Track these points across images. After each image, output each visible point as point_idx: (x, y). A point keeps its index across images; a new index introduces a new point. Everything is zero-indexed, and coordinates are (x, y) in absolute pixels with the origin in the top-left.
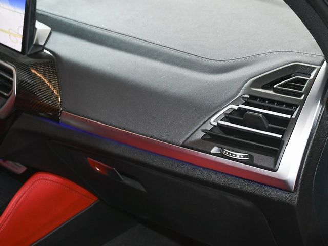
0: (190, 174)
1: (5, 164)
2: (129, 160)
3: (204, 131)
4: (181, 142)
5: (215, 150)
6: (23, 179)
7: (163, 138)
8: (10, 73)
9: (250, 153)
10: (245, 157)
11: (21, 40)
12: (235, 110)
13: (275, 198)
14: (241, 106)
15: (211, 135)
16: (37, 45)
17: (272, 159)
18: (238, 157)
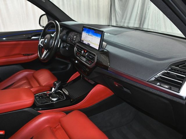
0: (149, 90)
1: (88, 81)
2: (129, 84)
3: (155, 78)
4: (147, 80)
5: (158, 84)
6: (94, 86)
7: (141, 78)
8: (95, 55)
9: (170, 86)
10: (168, 87)
11: (98, 46)
12: (166, 72)
13: (177, 101)
14: (168, 71)
15: (157, 79)
16: (103, 48)
17: (178, 89)
18: (166, 87)
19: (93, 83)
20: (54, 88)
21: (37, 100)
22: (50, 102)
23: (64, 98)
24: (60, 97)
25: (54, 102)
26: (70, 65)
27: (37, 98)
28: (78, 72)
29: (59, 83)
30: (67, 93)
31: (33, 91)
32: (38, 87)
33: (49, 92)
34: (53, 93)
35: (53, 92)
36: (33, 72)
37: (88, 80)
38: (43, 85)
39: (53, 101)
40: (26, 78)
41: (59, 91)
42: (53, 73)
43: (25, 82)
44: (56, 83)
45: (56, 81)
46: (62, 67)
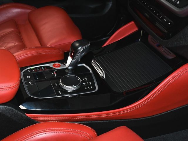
19: (171, 56)
20: (73, 57)
21: (27, 83)
22: (58, 94)
23: (94, 88)
24: (85, 82)
25: (69, 96)
26: (110, 5)
27: (29, 77)
28: (132, 23)
29: (85, 47)
30: (101, 73)
31: (18, 59)
32: (37, 48)
33: (60, 66)
34: (67, 69)
35: (70, 66)
36: (29, 11)
37: (159, 46)
38: (48, 45)
39: (66, 92)
40: (13, 22)
41: (84, 65)
42: (71, 18)
43: (11, 33)
44: (77, 45)
45: (77, 41)
46: (92, 6)
